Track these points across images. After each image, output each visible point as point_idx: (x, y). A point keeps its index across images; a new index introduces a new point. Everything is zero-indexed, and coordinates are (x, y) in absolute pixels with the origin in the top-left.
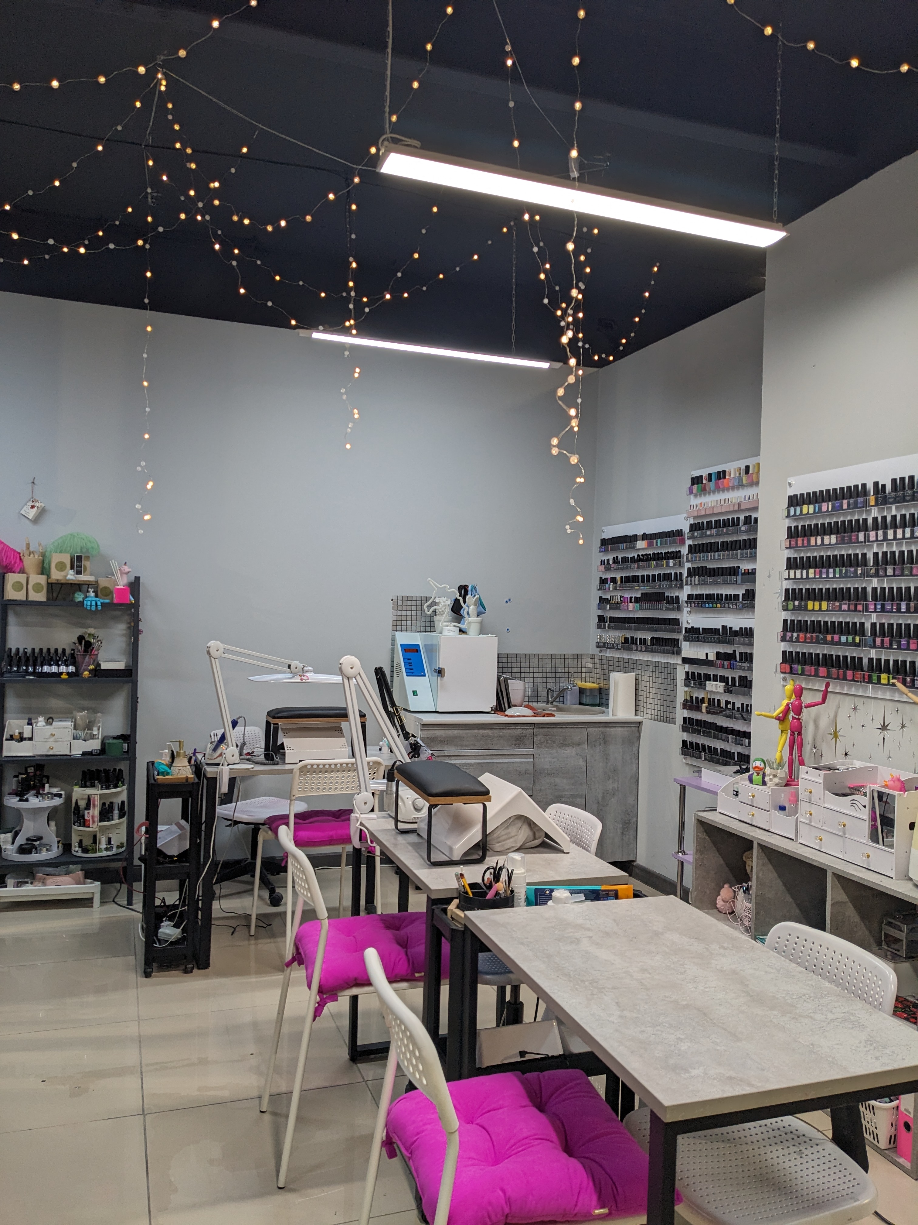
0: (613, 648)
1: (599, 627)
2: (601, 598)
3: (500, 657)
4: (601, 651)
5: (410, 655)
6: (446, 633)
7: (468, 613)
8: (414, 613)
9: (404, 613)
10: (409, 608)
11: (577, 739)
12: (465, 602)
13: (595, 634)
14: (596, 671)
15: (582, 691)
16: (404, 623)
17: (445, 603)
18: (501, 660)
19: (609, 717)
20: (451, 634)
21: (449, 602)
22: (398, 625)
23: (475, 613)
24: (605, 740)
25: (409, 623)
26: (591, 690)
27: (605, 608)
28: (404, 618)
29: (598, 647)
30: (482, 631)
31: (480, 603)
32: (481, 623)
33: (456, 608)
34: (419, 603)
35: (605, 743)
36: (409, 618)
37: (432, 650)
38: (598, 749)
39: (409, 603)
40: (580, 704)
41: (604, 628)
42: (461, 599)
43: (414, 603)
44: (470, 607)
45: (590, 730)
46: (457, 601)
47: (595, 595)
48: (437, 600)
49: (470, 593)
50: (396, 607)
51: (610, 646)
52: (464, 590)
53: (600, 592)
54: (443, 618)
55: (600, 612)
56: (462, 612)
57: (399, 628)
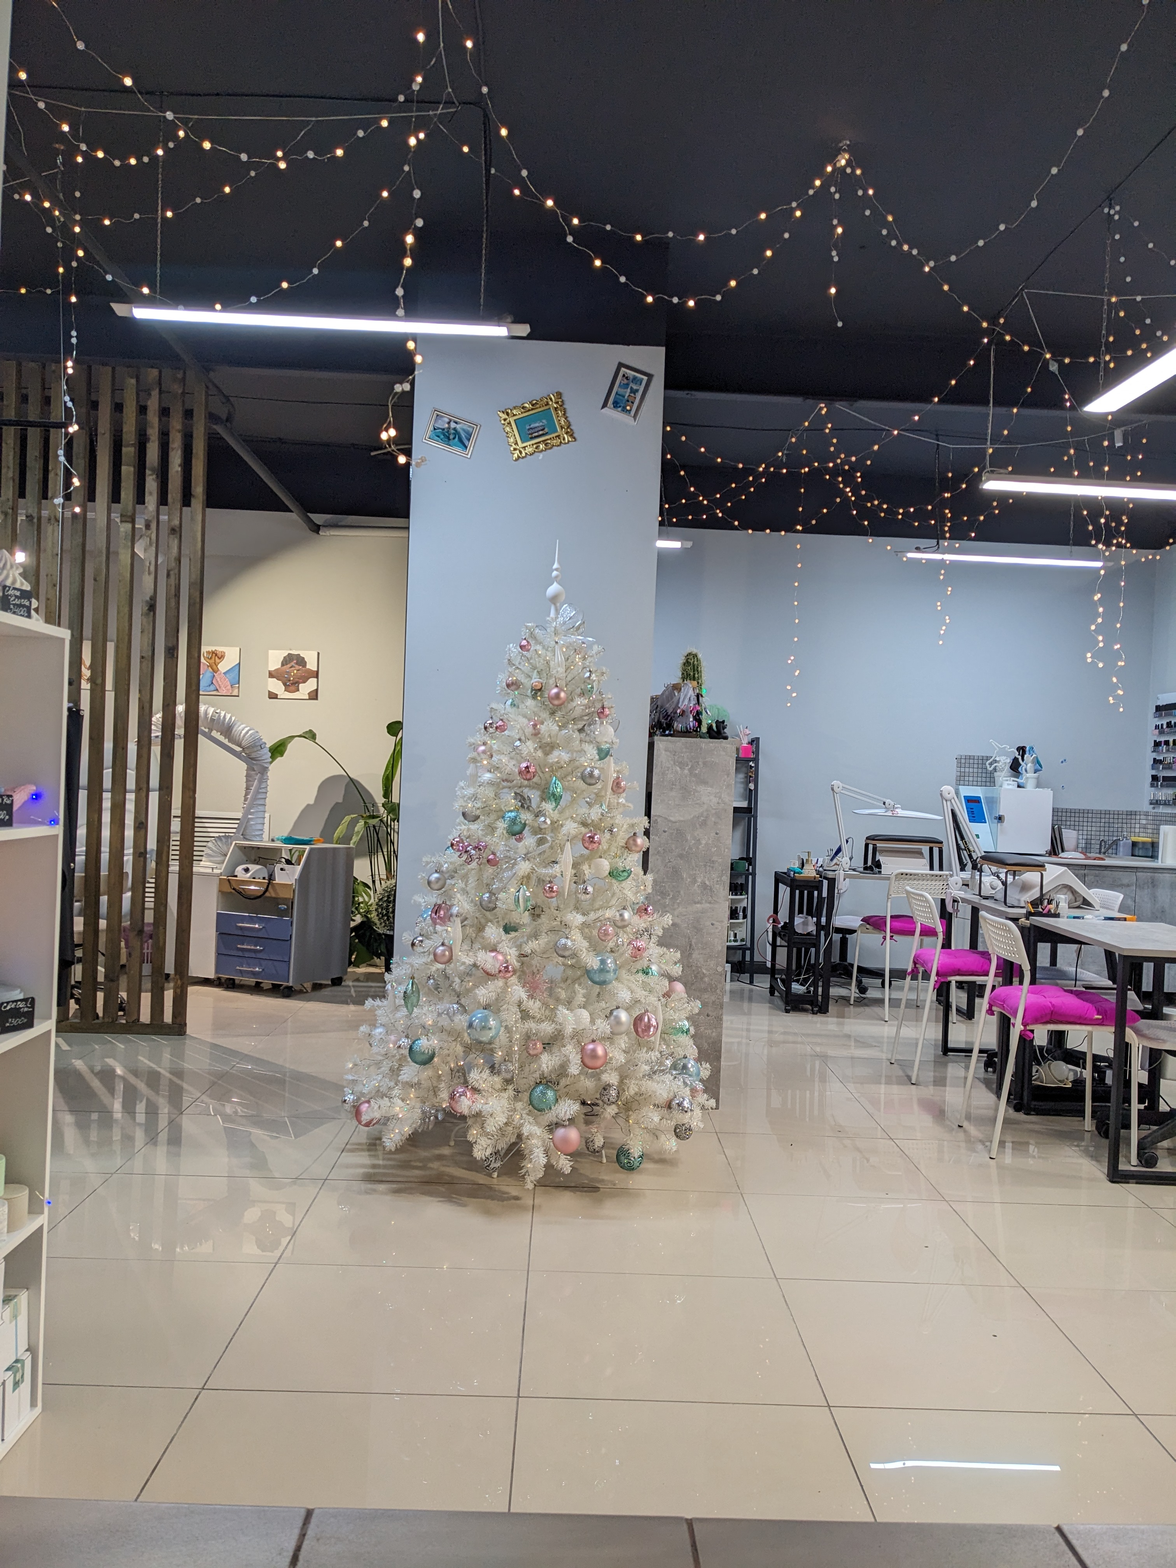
0: (1165, 804)
1: (1152, 785)
2: (1155, 759)
3: (1055, 811)
4: (1154, 808)
5: (973, 805)
6: (1005, 786)
7: (1026, 771)
8: (975, 770)
9: (967, 770)
10: (971, 766)
11: (1125, 881)
12: (1023, 760)
13: (1150, 793)
14: (1149, 826)
15: (1134, 844)
16: (967, 779)
17: (1005, 761)
18: (1056, 814)
19: (1158, 864)
20: (1010, 787)
21: (1009, 761)
22: (961, 780)
23: (1033, 770)
24: (1154, 884)
25: (971, 779)
26: (1144, 843)
27: (1158, 769)
28: (967, 774)
29: (1151, 804)
30: (1038, 785)
31: (1037, 762)
32: (1038, 778)
33: (1015, 766)
34: (980, 762)
35: (1153, 887)
36: (971, 775)
37: (993, 802)
38: (1146, 891)
39: (971, 761)
40: (1133, 855)
41: (1157, 786)
42: (1020, 758)
43: (976, 761)
44: (1027, 765)
45: (1138, 874)
46: (1015, 760)
47: (1150, 756)
48: (997, 759)
49: (1027, 753)
50: (960, 764)
51: (1163, 802)
52: (1022, 750)
53: (1154, 754)
54: (1003, 774)
55: (1154, 773)
56: (1020, 769)
57: (962, 782)
